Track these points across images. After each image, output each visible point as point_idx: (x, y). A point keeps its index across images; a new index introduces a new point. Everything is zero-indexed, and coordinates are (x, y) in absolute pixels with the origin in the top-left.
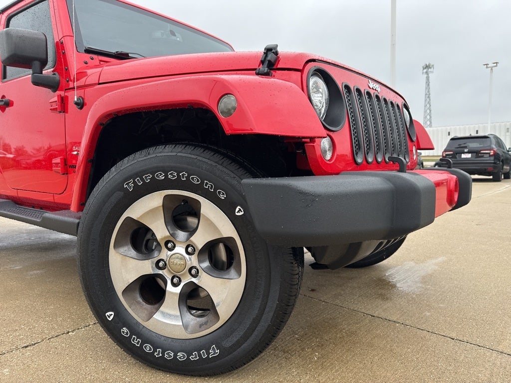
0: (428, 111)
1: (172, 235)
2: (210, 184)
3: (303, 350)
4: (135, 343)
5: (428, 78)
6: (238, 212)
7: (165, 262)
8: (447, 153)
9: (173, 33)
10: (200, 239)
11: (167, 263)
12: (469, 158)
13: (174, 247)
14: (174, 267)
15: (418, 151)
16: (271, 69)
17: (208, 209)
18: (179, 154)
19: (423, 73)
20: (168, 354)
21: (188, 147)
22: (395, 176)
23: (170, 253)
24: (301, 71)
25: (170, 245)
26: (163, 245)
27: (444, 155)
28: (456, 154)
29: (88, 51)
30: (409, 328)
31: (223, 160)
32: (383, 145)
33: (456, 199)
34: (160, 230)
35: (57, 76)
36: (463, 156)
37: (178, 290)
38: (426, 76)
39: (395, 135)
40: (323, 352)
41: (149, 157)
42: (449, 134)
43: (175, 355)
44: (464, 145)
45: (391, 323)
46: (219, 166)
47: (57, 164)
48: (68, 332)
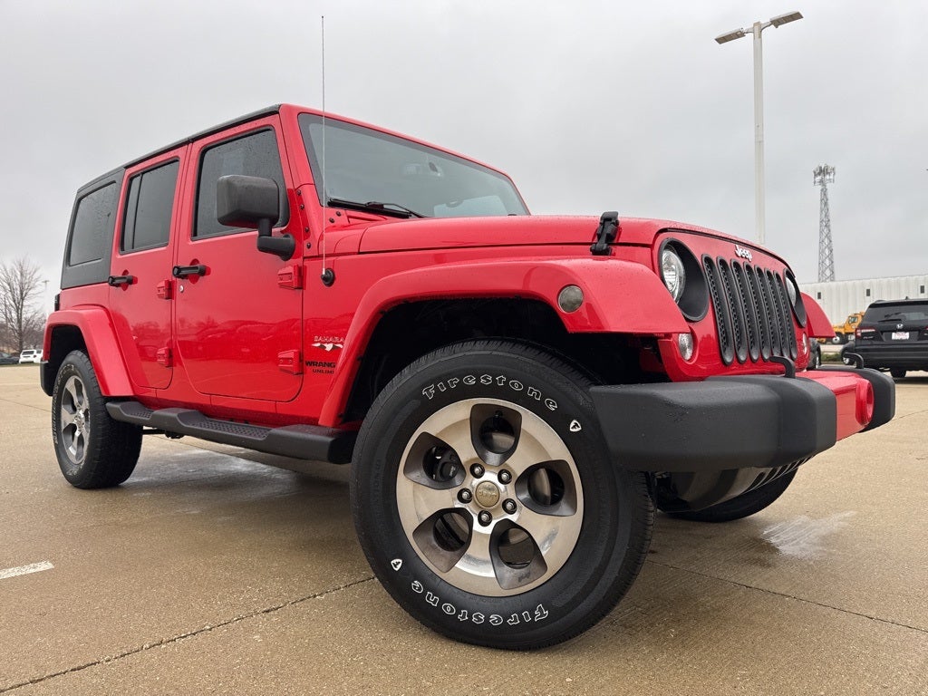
0: (827, 252)
1: (482, 457)
2: (535, 391)
3: (652, 625)
4: (431, 601)
5: (824, 192)
6: (574, 427)
7: (470, 493)
8: (863, 331)
9: (433, 168)
10: (518, 464)
11: (474, 493)
12: (906, 340)
13: (483, 472)
14: (484, 500)
15: (811, 339)
16: (609, 244)
17: (531, 423)
18: (495, 353)
19: (815, 182)
20: (476, 617)
21: (491, 342)
22: (781, 384)
23: (476, 481)
24: (651, 246)
25: (477, 470)
26: (468, 469)
27: (859, 334)
28: (882, 332)
29: (333, 204)
30: (805, 604)
31: (551, 361)
32: (758, 337)
33: (870, 415)
34: (465, 450)
35: (291, 239)
36: (895, 336)
37: (489, 530)
38: (820, 187)
39: (776, 320)
40: (681, 628)
41: (455, 356)
42: (868, 293)
43: (487, 619)
44: (897, 318)
45: (777, 596)
46: (547, 368)
47: (286, 360)
48: (315, 596)
